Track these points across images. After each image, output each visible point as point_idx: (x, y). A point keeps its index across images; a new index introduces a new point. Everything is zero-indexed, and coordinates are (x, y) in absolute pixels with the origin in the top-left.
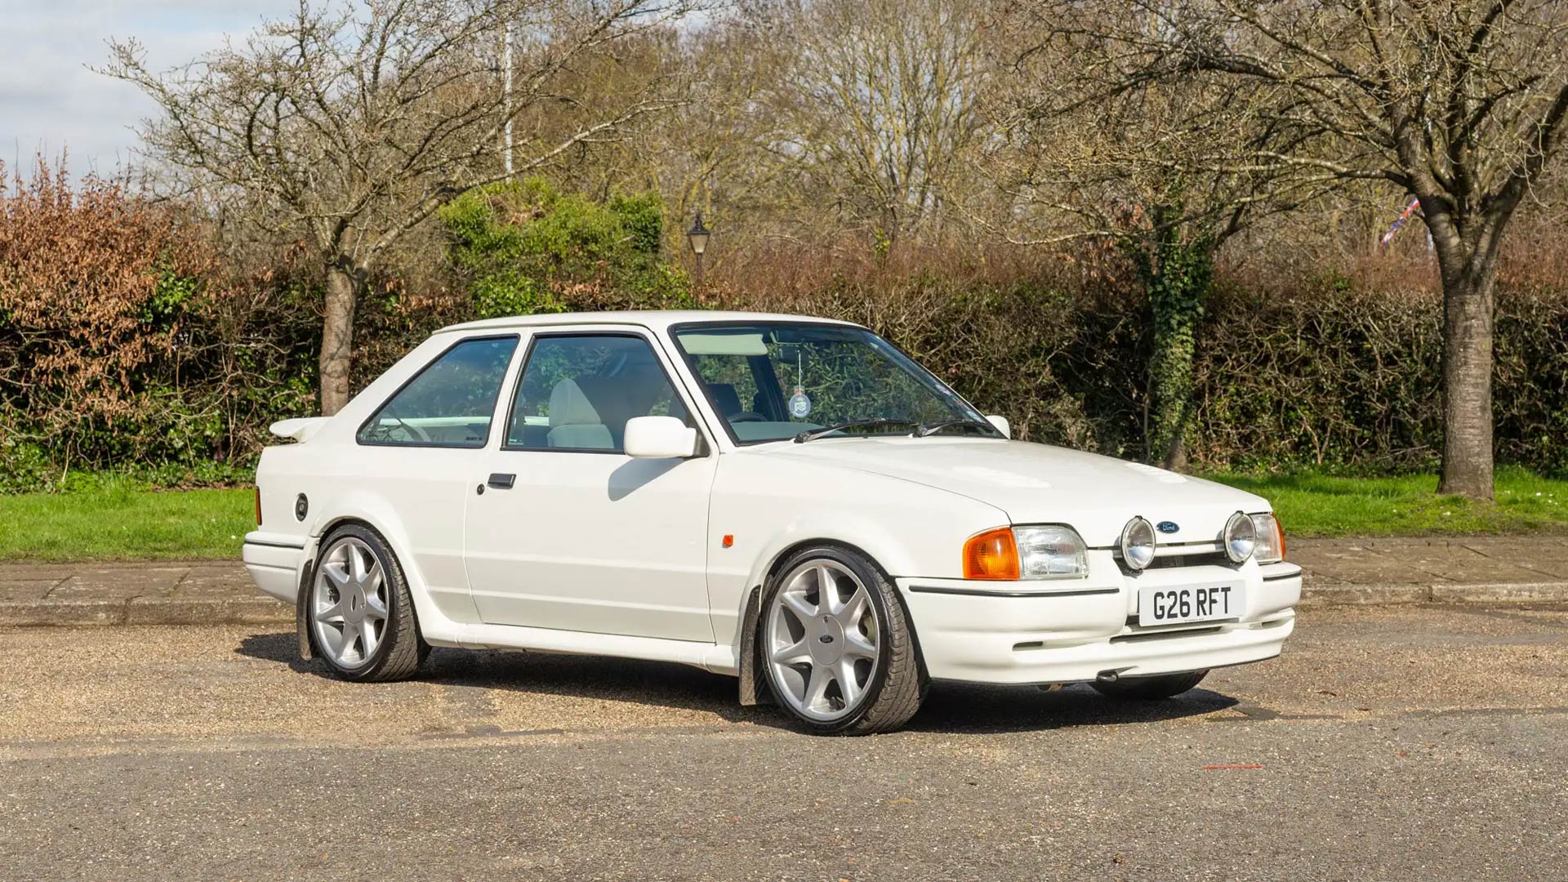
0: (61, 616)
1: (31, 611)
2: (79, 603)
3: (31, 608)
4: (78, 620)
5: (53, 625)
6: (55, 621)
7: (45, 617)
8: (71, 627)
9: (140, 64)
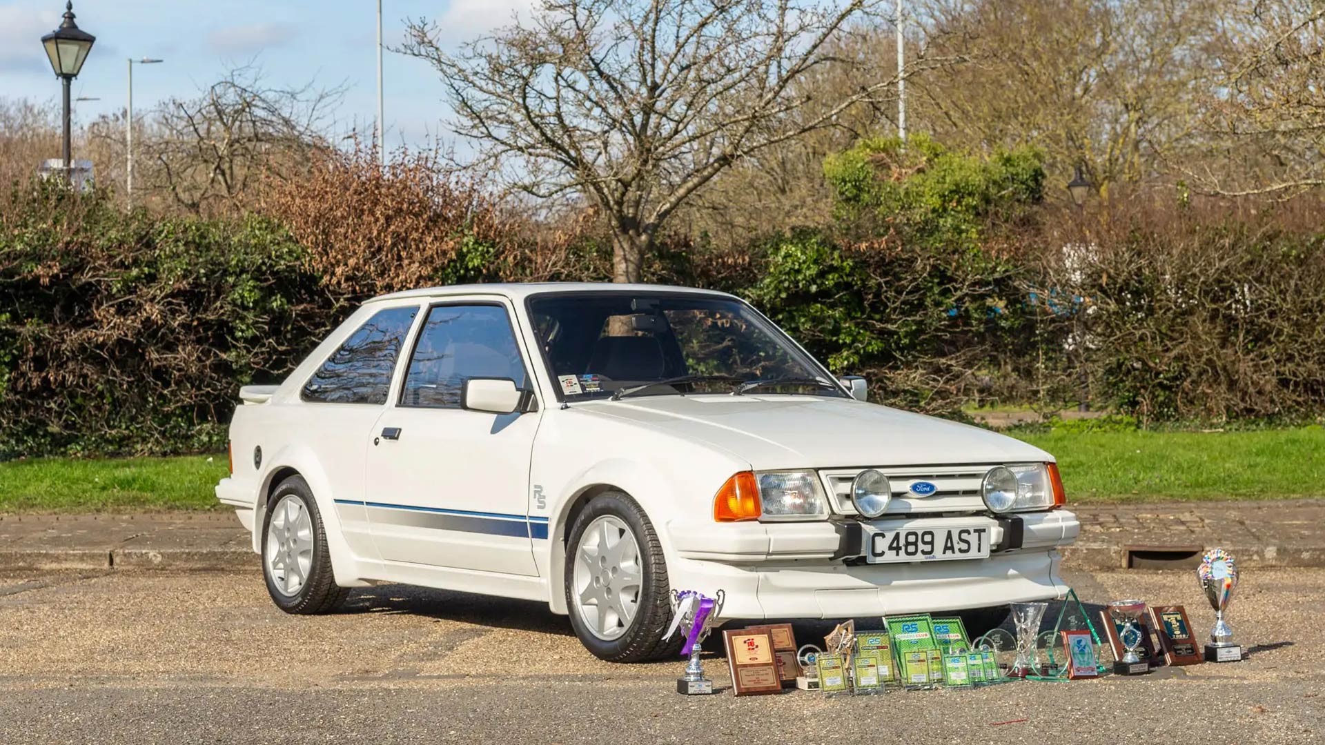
0: (228, 562)
1: (203, 557)
2: (245, 550)
3: (202, 554)
4: (243, 565)
5: (223, 570)
6: (223, 566)
7: (215, 562)
8: (237, 572)
9: (434, 43)
